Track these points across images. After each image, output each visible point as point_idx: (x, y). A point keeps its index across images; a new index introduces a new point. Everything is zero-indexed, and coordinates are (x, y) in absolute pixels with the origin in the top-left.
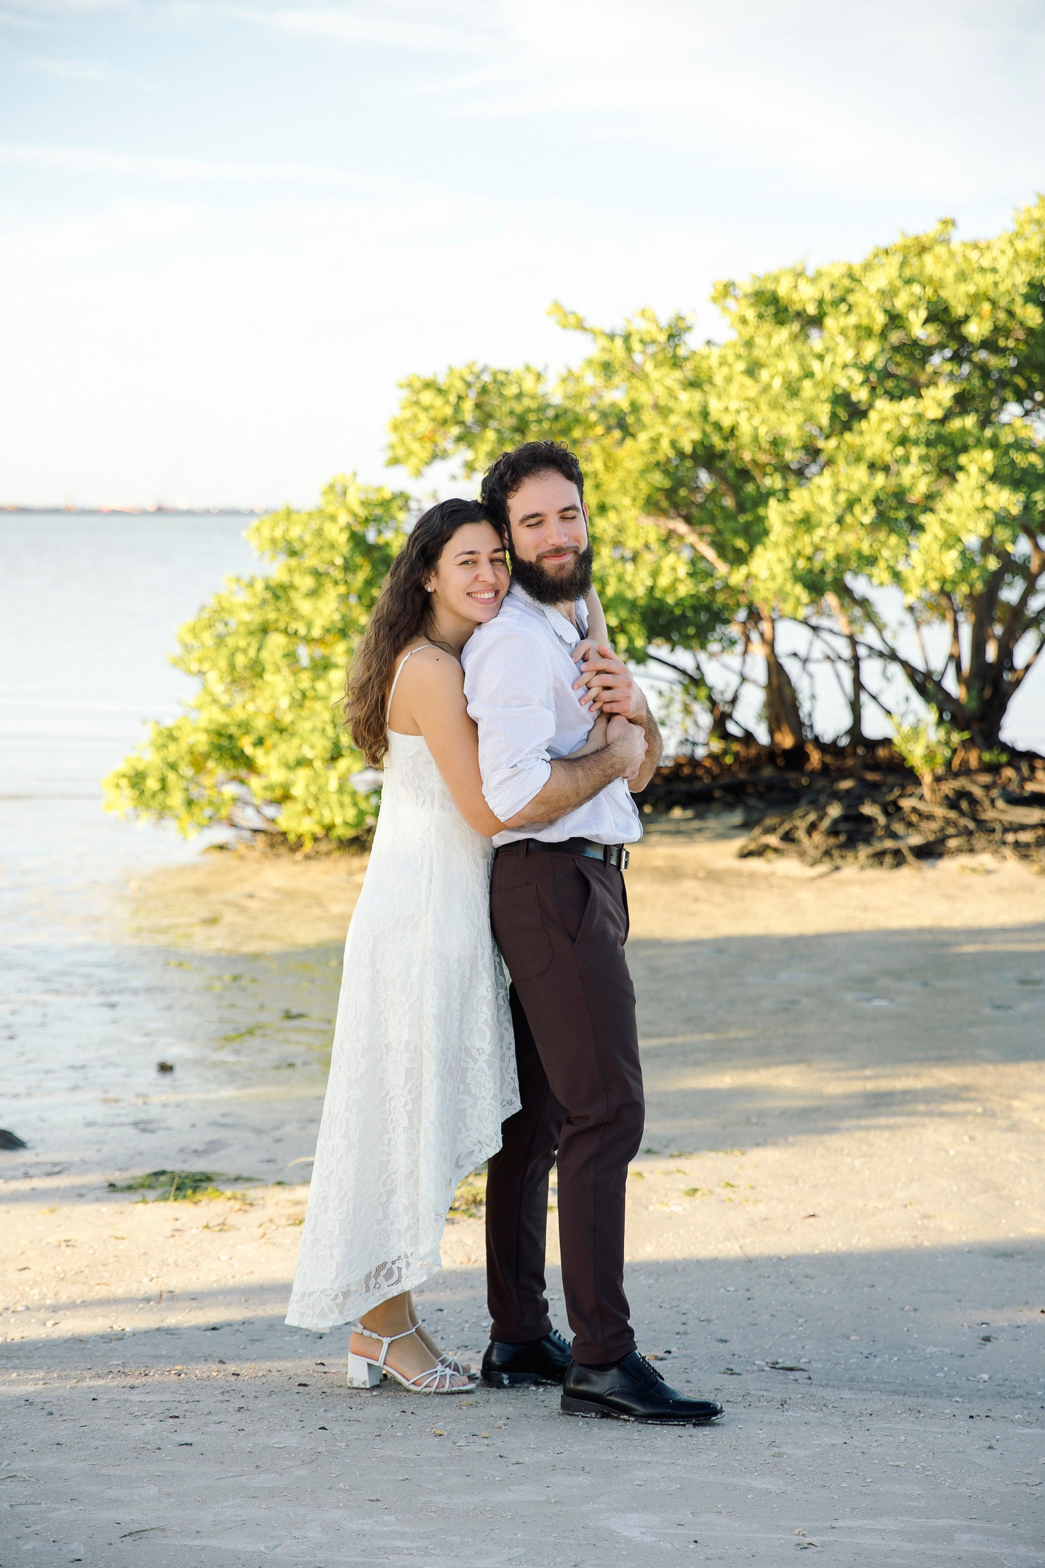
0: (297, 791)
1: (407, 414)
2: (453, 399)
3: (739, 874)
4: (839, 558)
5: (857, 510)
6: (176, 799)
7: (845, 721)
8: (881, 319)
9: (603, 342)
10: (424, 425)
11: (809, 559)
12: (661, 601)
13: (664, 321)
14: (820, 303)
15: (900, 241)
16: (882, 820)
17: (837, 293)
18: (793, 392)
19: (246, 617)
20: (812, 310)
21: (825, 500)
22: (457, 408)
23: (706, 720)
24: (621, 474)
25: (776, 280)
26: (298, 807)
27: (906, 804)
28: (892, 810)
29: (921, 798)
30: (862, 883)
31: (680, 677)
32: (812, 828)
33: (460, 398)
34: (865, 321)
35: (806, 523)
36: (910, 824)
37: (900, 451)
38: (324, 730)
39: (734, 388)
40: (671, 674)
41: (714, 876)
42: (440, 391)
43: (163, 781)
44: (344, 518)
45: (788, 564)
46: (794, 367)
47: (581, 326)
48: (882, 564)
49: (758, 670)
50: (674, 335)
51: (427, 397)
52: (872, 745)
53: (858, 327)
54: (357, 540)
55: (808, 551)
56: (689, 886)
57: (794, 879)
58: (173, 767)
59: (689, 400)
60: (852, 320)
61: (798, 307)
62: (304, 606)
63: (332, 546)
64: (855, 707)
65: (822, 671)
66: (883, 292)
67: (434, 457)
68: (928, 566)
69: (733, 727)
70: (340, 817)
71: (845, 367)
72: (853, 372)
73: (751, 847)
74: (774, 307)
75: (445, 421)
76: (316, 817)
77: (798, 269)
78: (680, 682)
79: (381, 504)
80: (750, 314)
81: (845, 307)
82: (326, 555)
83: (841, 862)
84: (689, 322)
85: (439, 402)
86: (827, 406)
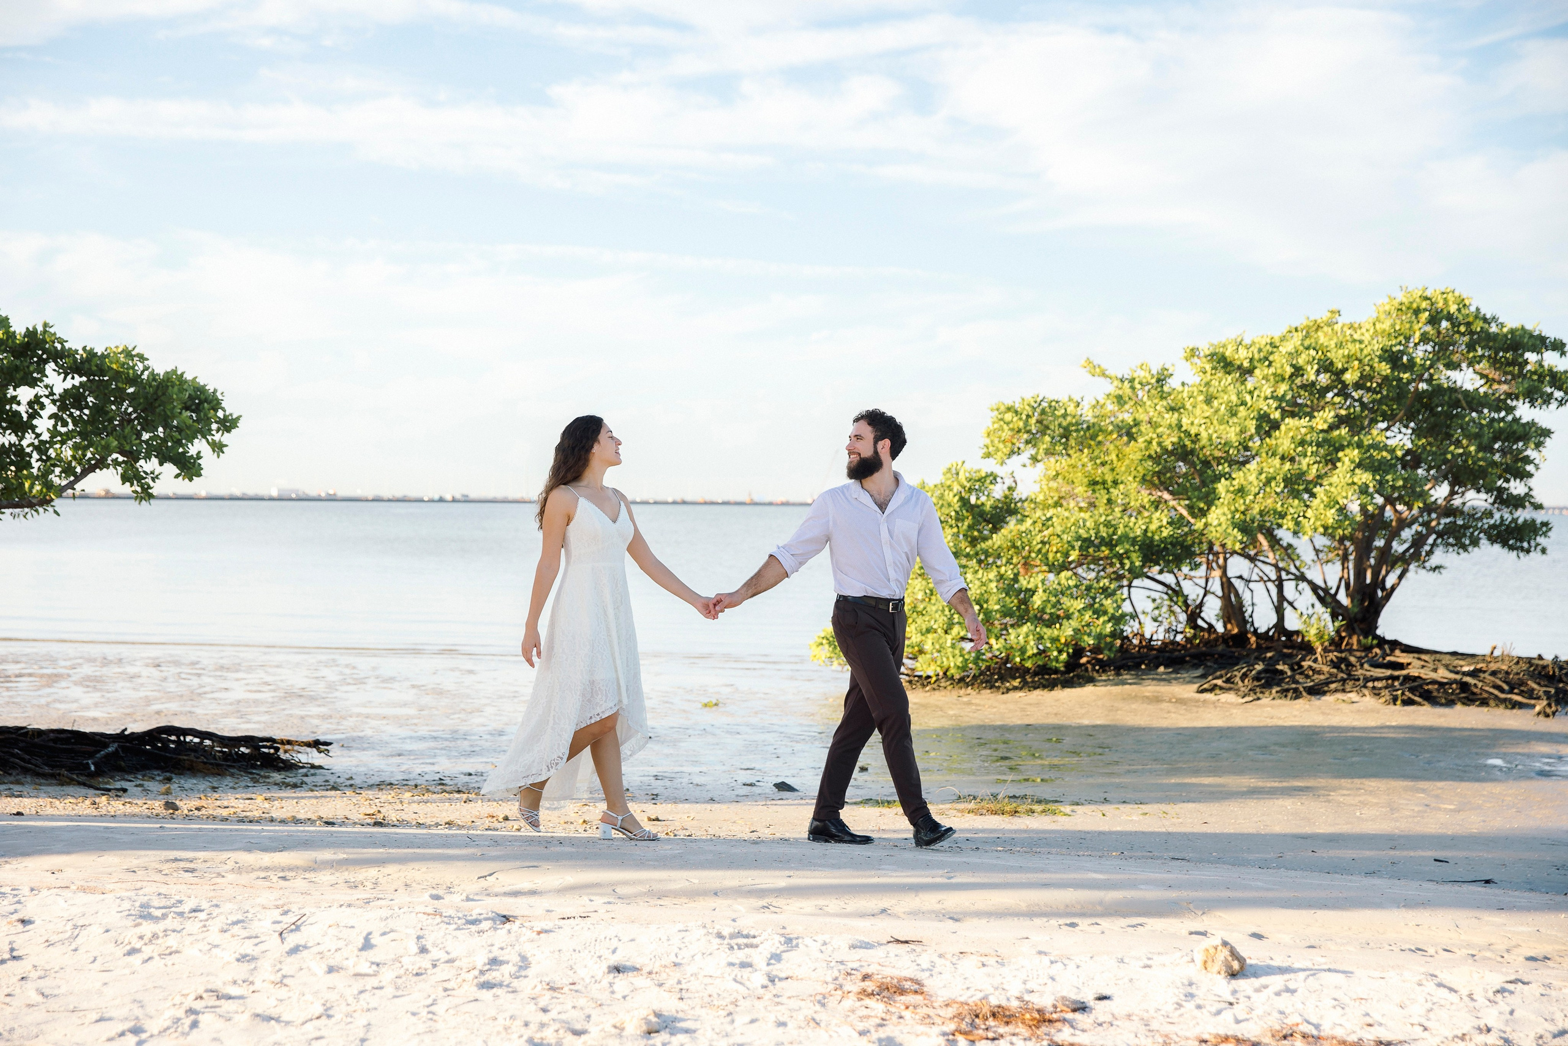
0: (928, 647)
1: (996, 426)
2: (1024, 417)
3: (1198, 701)
4: (1261, 513)
5: (1273, 484)
7: (1273, 619)
8: (1289, 370)
9: (1116, 383)
10: (1006, 434)
11: (1243, 513)
12: (1152, 539)
13: (1154, 372)
14: (1251, 360)
15: (1305, 322)
16: (1289, 673)
17: (1262, 355)
18: (1234, 414)
20: (1246, 364)
21: (1252, 478)
22: (1026, 423)
23: (1183, 617)
24: (1127, 462)
25: (1224, 346)
26: (928, 656)
27: (1305, 664)
28: (1297, 667)
29: (1315, 661)
30: (1272, 707)
31: (1165, 589)
32: (1244, 677)
33: (1028, 416)
34: (1279, 371)
35: (1241, 492)
36: (1307, 677)
37: (1300, 449)
38: (943, 611)
39: (1198, 412)
40: (1160, 587)
41: (1181, 701)
42: (1016, 412)
44: (956, 488)
45: (1229, 516)
46: (1234, 398)
47: (1104, 374)
48: (1289, 517)
49: (1216, 586)
50: (1161, 381)
51: (1008, 416)
52: (1290, 634)
53: (1275, 375)
54: (964, 502)
55: (1242, 508)
56: (1165, 705)
57: (1231, 704)
59: (1171, 418)
60: (1272, 370)
61: (1238, 363)
63: (949, 505)
64: (1279, 610)
65: (1258, 587)
66: (1290, 354)
67: (1012, 452)
68: (1317, 519)
69: (1200, 622)
70: (953, 662)
71: (1266, 398)
72: (1271, 401)
73: (1206, 686)
74: (1223, 363)
75: (1019, 431)
76: (939, 663)
77: (1239, 340)
78: (1166, 593)
79: (979, 480)
80: (1208, 367)
81: (1267, 363)
82: (945, 510)
83: (1261, 696)
84: (1170, 372)
85: (1015, 419)
86: (1254, 422)
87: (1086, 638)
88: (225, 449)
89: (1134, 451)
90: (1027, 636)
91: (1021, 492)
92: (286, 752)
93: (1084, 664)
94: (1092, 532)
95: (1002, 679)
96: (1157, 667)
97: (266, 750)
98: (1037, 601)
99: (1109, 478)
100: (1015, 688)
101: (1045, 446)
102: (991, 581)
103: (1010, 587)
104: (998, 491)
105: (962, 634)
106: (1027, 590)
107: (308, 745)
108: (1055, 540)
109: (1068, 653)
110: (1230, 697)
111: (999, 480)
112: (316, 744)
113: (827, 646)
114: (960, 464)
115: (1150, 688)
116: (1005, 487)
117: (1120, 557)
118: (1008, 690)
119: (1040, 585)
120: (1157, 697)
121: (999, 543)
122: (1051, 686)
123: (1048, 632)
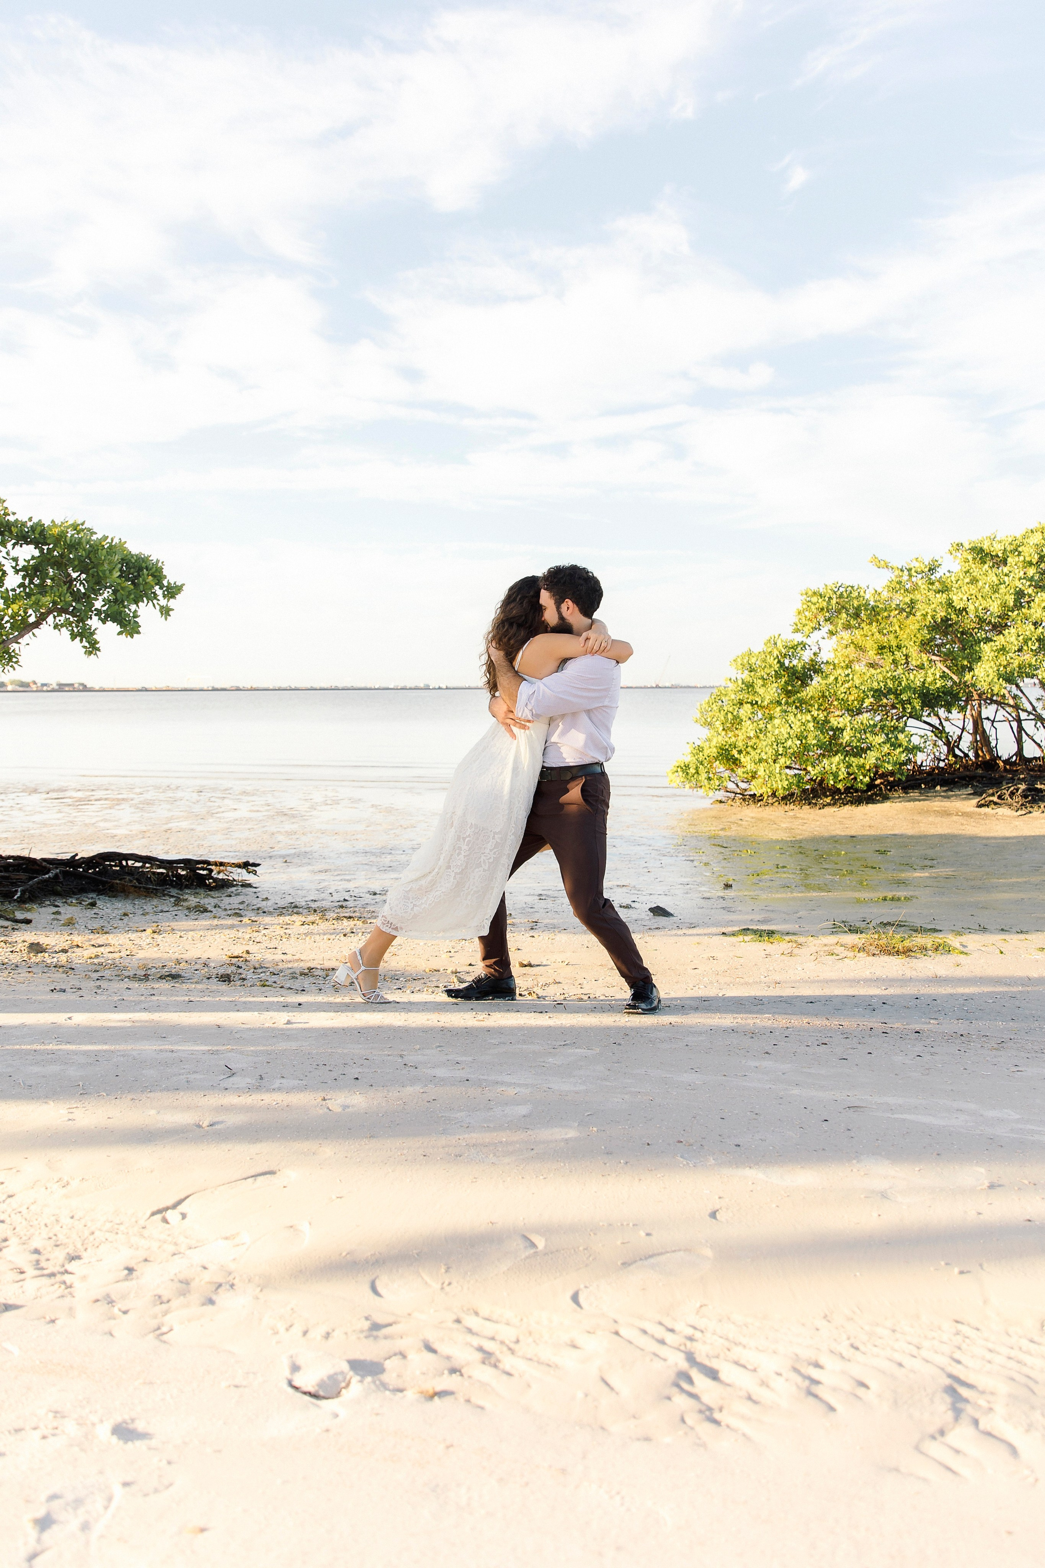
0: (761, 773)
1: (805, 606)
2: (827, 599)
5: (1029, 644)
6: (703, 776)
7: (1014, 748)
8: (1036, 558)
9: (897, 572)
10: (812, 612)
11: (1005, 667)
12: (928, 689)
13: (927, 563)
14: (1005, 551)
15: (1040, 525)
17: (1012, 547)
18: (996, 591)
19: (733, 697)
20: (1001, 555)
21: (1012, 640)
22: (828, 604)
23: (945, 749)
24: (908, 631)
25: (982, 542)
26: (761, 780)
31: (931, 728)
32: (1013, 794)
33: (830, 598)
34: (1028, 559)
35: (1003, 650)
39: (964, 591)
40: (927, 727)
41: (965, 814)
42: (821, 595)
43: (697, 768)
44: (776, 653)
45: (995, 669)
46: (995, 580)
47: (887, 566)
49: (971, 726)
50: (932, 569)
51: (815, 599)
52: (1028, 760)
53: (1025, 562)
54: (782, 665)
55: (1005, 663)
56: (954, 817)
57: (1009, 817)
58: (701, 763)
59: (940, 598)
60: (1022, 558)
61: (994, 554)
62: (761, 691)
63: (771, 666)
64: (1019, 741)
65: (1002, 727)
67: (816, 627)
69: (957, 752)
70: (781, 785)
71: (1020, 579)
72: (1024, 581)
73: (983, 802)
74: (981, 554)
75: (822, 609)
76: (769, 785)
77: (992, 537)
78: (932, 731)
79: (792, 648)
80: (970, 557)
81: (1016, 553)
82: (767, 670)
83: (1031, 809)
84: (939, 563)
85: (820, 600)
86: (1013, 597)
87: (886, 765)
88: (171, 613)
89: (913, 624)
90: (839, 764)
91: (824, 656)
92: (219, 873)
93: (878, 785)
94: (882, 684)
95: (816, 796)
96: (935, 787)
97: (201, 872)
98: (846, 737)
99: (894, 643)
100: (829, 804)
101: (842, 621)
102: (809, 721)
103: (822, 725)
104: (807, 655)
105: (788, 763)
106: (838, 729)
107: (239, 866)
108: (854, 691)
109: (870, 777)
110: (1003, 811)
111: (807, 646)
112: (246, 865)
113: (681, 773)
114: (777, 637)
115: (937, 804)
116: (812, 652)
117: (903, 703)
118: (824, 806)
119: (848, 724)
120: (945, 811)
121: (811, 693)
122: (858, 802)
123: (855, 761)
